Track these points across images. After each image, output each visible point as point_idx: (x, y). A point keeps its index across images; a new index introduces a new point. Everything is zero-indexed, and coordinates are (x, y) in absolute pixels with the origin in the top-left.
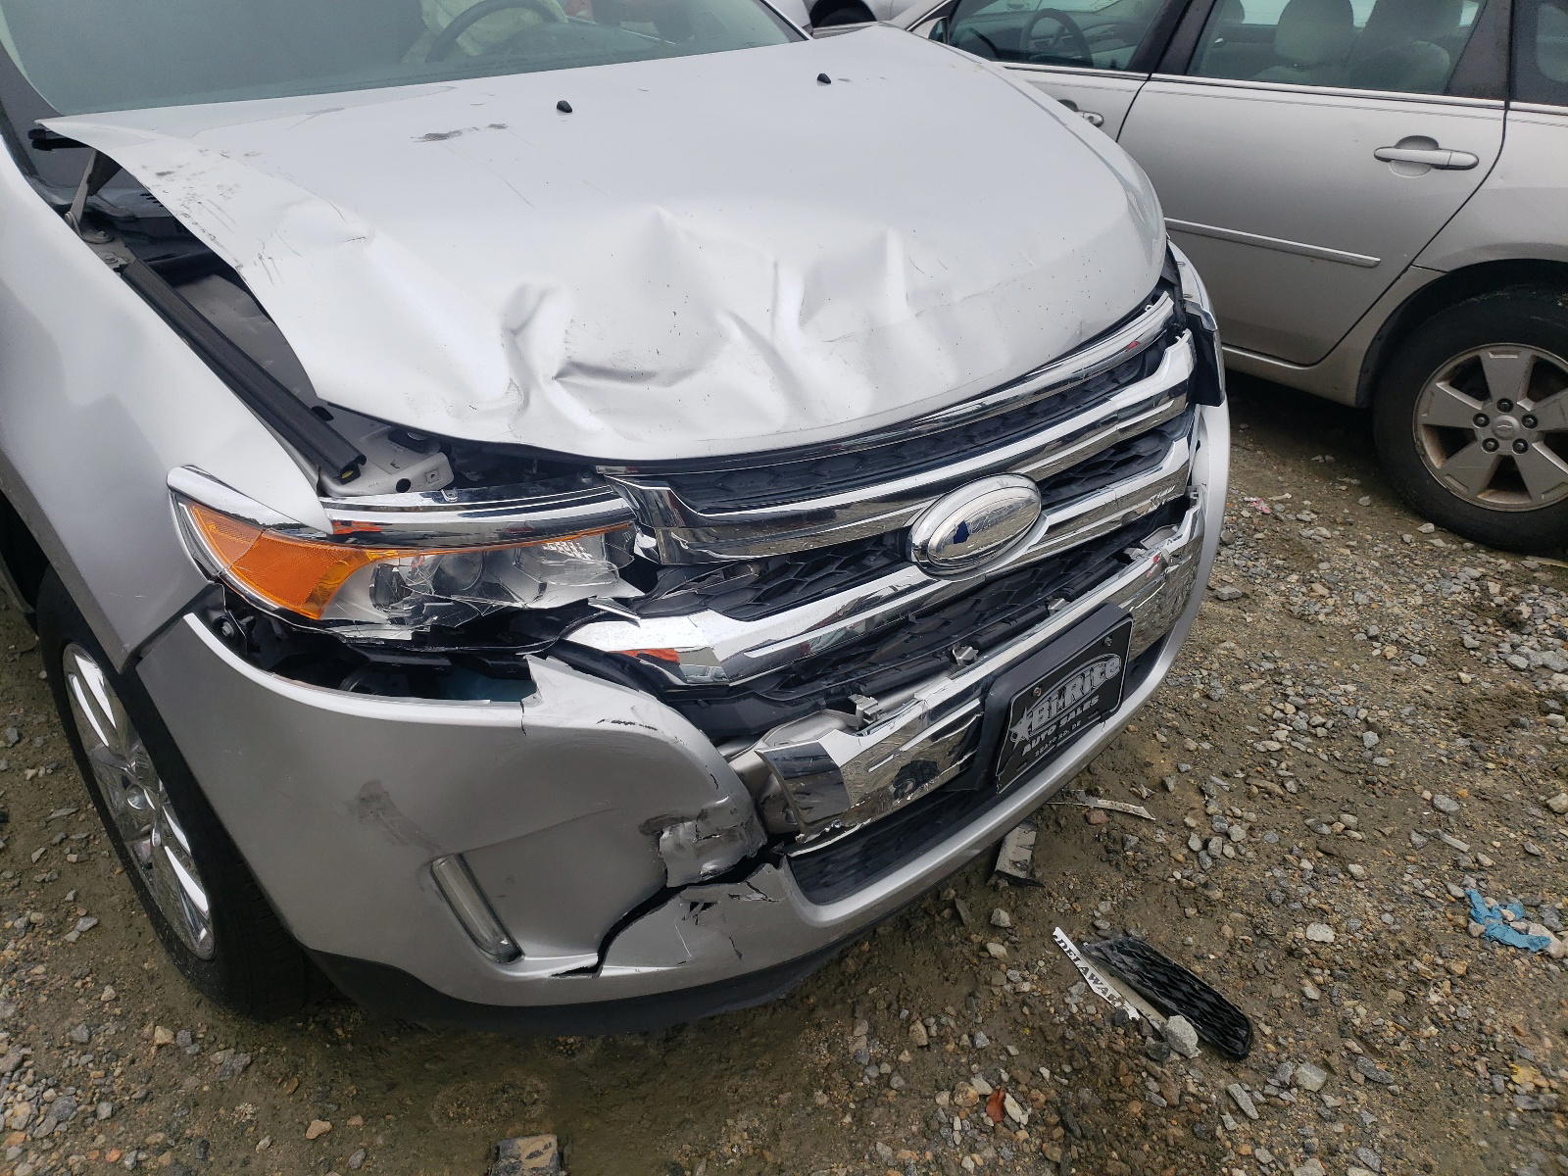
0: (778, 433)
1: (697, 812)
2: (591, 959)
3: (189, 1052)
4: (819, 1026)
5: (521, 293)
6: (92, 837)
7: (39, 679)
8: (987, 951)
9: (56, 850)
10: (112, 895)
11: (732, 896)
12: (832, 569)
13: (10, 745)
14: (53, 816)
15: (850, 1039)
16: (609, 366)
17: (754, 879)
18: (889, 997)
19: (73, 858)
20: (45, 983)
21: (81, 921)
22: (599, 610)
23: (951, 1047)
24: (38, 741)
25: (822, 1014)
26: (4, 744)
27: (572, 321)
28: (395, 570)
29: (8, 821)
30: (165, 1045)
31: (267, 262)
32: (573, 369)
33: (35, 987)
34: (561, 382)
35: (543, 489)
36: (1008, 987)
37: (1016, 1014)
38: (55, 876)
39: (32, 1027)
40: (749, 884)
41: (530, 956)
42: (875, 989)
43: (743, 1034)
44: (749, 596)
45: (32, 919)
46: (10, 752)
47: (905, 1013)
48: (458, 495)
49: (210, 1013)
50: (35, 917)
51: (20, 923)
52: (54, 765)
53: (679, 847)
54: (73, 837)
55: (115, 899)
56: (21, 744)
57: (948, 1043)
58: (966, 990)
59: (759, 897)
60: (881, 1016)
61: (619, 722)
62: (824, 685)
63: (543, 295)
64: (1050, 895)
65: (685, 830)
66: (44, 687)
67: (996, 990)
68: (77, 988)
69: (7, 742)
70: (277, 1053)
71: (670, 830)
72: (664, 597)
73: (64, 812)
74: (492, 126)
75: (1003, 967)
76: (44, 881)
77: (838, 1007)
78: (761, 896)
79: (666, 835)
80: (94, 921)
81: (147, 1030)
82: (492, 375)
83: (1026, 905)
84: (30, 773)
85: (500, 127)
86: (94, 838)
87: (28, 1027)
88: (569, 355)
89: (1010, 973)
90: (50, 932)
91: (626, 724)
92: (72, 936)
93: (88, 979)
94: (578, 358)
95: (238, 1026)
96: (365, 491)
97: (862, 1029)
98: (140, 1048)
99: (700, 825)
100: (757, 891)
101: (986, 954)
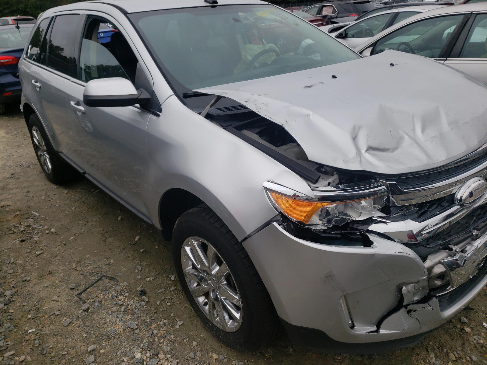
0: (426, 165)
1: (416, 281)
2: (374, 328)
3: (225, 361)
4: (418, 354)
5: (354, 127)
6: (172, 298)
7: (140, 252)
8: (465, 330)
9: (163, 302)
10: (184, 315)
11: (423, 308)
12: (435, 206)
13: (139, 271)
14: (159, 292)
15: (429, 358)
16: (378, 147)
17: (430, 303)
18: (437, 345)
19: (169, 304)
20: (175, 340)
21: (179, 322)
22: (377, 220)
23: (464, 361)
24: (147, 270)
25: (417, 350)
26: (138, 271)
27: (368, 135)
28: (327, 209)
29: (146, 293)
30: (217, 359)
31: (288, 123)
32: (370, 149)
33: (173, 342)
34: (368, 153)
35: (364, 184)
36: (475, 341)
37: (480, 350)
38: (166, 309)
39: (177, 353)
40: (428, 304)
41: (357, 327)
42: (432, 342)
43: (393, 356)
44: (416, 215)
45: (165, 322)
46: (140, 273)
47: (445, 350)
48: (344, 186)
49: (226, 350)
50: (165, 321)
51: (162, 323)
52: (154, 277)
53: (409, 292)
54: (167, 298)
55: (185, 316)
56: (143, 271)
57: (463, 359)
58: (460, 343)
59: (430, 308)
60: (437, 351)
61: (401, 253)
62: (440, 242)
63: (359, 128)
64: (477, 312)
65: (410, 287)
66: (142, 254)
67: (471, 343)
68: (185, 342)
69: (139, 270)
70: (251, 362)
71: (405, 287)
72: (394, 216)
73: (161, 290)
74: (320, 83)
75: (471, 335)
76: (163, 311)
77: (421, 348)
78: (431, 308)
79: (404, 288)
80: (182, 322)
81: (210, 355)
82: (352, 152)
83: (470, 315)
84: (148, 279)
85: (322, 83)
86: (173, 298)
87: (175, 353)
88: (369, 144)
89: (474, 337)
90: (171, 325)
91: (402, 253)
92: (177, 327)
93: (187, 339)
94: (371, 145)
95: (236, 354)
96: (321, 186)
97: (432, 355)
98: (210, 360)
99: (416, 285)
100: (431, 306)
101: (464, 331)
